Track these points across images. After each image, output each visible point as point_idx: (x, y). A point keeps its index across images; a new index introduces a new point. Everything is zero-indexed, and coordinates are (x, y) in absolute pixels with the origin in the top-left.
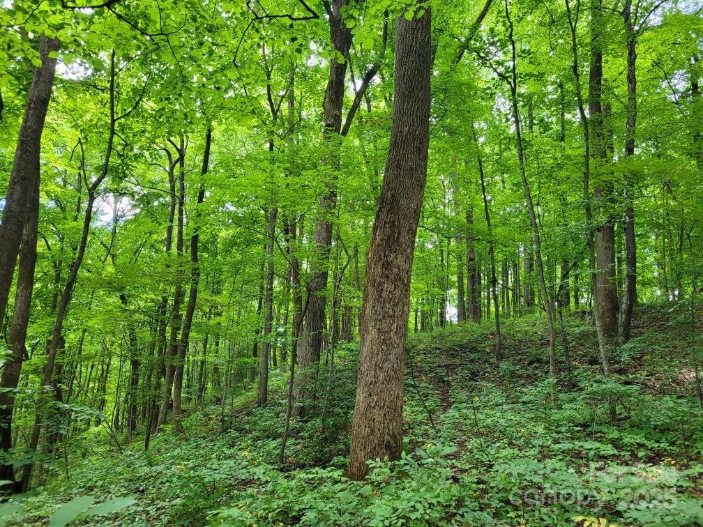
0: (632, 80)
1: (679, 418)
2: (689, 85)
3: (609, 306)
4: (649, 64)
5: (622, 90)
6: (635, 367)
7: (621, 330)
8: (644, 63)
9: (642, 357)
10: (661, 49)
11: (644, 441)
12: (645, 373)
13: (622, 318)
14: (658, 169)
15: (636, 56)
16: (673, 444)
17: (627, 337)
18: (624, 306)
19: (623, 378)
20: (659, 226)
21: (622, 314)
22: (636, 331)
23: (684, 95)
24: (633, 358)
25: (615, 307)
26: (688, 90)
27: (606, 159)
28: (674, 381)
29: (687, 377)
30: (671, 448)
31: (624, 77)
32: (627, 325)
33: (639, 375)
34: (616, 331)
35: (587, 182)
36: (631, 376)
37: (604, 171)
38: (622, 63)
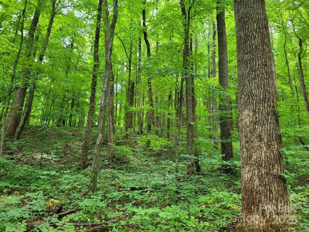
0: (49, 30)
1: (27, 174)
2: (70, 43)
3: (14, 123)
4: (58, 28)
5: (44, 32)
6: (18, 152)
7: (16, 135)
8: (56, 26)
9: (22, 148)
10: (64, 25)
11: (8, 185)
12: (21, 155)
13: (18, 130)
14: (49, 71)
15: (53, 22)
16: (21, 185)
17: (18, 138)
18: (21, 125)
19: (11, 157)
20: (46, 94)
21: (19, 128)
22: (23, 136)
23: (68, 47)
24: (18, 148)
25: (17, 124)
26: (69, 45)
27: (29, 58)
28: (32, 158)
29: (38, 157)
30: (20, 187)
31: (46, 28)
32: (20, 133)
33: (18, 156)
34: (14, 135)
35: (16, 65)
36: (14, 156)
37: (27, 63)
38: (47, 21)
